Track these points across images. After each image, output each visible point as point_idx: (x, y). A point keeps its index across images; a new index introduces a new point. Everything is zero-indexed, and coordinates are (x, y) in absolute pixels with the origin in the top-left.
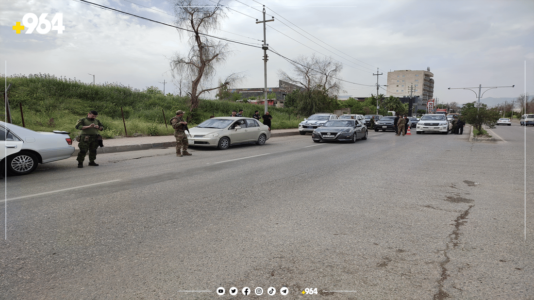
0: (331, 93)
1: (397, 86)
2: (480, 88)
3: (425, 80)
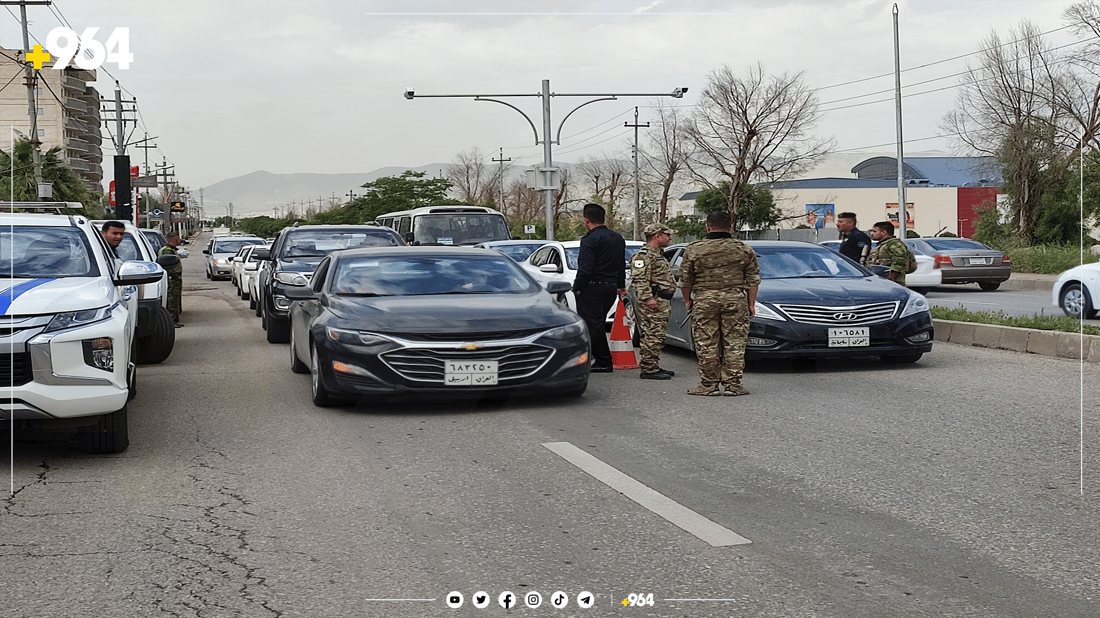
2: (546, 95)
3: (68, 91)
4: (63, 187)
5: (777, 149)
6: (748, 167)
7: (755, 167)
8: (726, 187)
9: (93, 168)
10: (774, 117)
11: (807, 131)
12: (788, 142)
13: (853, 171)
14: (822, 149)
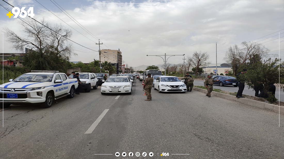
0: (64, 55)
1: (105, 58)
2: (165, 55)
3: (118, 55)
4: (110, 67)
5: (203, 63)
6: (199, 65)
7: (200, 65)
8: (196, 67)
9: (121, 65)
10: (203, 58)
11: (207, 60)
12: (205, 62)
13: (220, 65)
14: (210, 62)
